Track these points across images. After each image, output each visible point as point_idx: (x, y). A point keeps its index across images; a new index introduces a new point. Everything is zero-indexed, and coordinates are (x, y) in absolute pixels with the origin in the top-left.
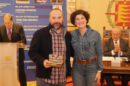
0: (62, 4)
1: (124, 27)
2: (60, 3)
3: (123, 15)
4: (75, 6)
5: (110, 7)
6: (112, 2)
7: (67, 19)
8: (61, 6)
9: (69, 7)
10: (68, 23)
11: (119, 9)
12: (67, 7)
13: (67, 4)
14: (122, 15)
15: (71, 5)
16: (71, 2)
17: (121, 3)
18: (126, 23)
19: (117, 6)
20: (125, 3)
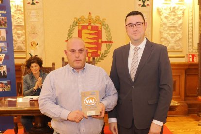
0: (5, 27)
1: (89, 58)
2: (3, 27)
3: (89, 43)
4: (24, 31)
5: (71, 32)
6: (73, 26)
7: (14, 48)
8: (5, 30)
9: (16, 32)
10: (15, 53)
11: (82, 35)
12: (13, 32)
13: (13, 28)
14: (86, 43)
15: (18, 30)
16: (18, 26)
17: (84, 27)
18: (92, 53)
19: (80, 32)
20: (90, 27)
